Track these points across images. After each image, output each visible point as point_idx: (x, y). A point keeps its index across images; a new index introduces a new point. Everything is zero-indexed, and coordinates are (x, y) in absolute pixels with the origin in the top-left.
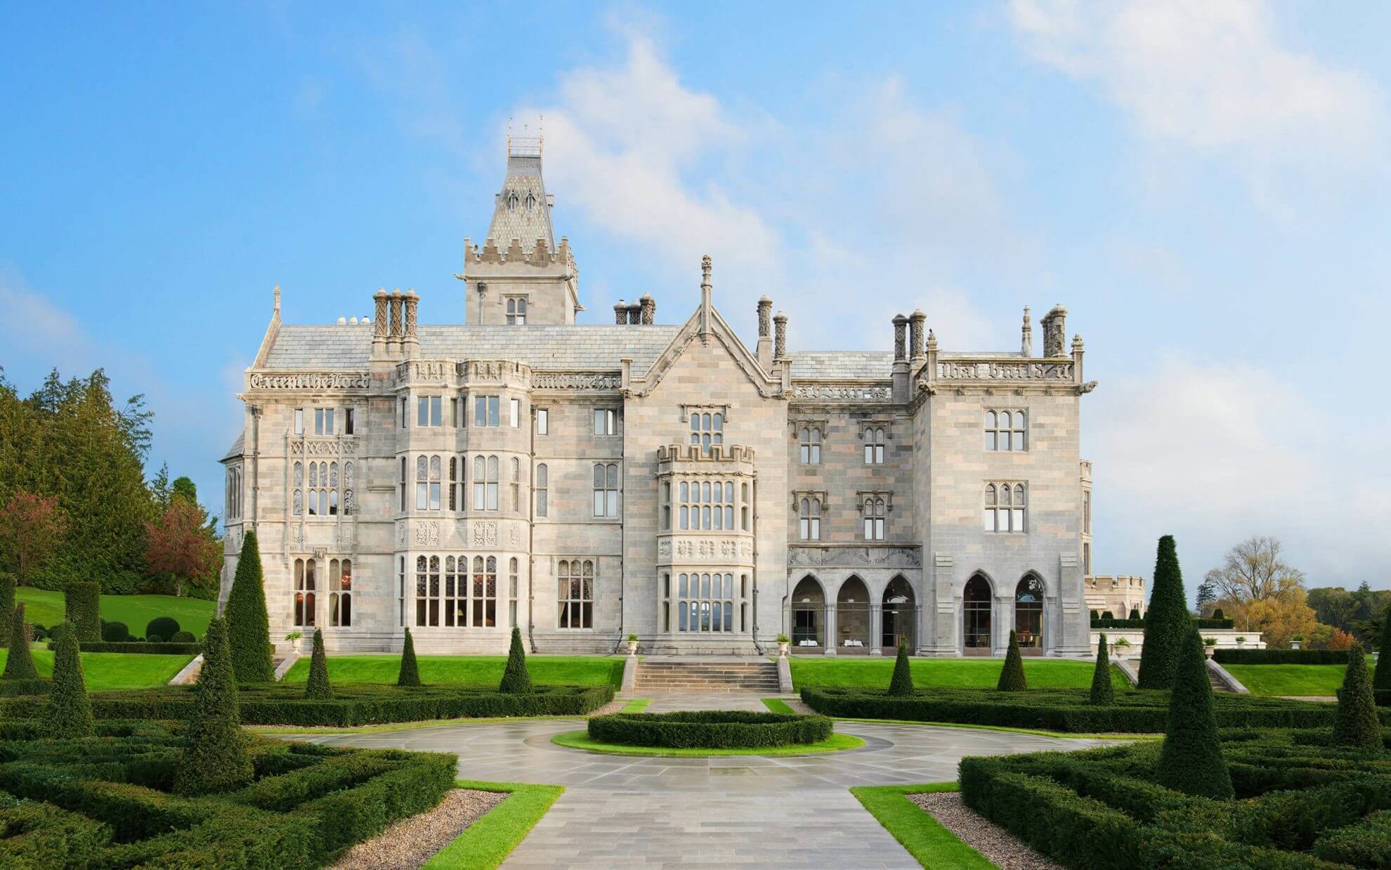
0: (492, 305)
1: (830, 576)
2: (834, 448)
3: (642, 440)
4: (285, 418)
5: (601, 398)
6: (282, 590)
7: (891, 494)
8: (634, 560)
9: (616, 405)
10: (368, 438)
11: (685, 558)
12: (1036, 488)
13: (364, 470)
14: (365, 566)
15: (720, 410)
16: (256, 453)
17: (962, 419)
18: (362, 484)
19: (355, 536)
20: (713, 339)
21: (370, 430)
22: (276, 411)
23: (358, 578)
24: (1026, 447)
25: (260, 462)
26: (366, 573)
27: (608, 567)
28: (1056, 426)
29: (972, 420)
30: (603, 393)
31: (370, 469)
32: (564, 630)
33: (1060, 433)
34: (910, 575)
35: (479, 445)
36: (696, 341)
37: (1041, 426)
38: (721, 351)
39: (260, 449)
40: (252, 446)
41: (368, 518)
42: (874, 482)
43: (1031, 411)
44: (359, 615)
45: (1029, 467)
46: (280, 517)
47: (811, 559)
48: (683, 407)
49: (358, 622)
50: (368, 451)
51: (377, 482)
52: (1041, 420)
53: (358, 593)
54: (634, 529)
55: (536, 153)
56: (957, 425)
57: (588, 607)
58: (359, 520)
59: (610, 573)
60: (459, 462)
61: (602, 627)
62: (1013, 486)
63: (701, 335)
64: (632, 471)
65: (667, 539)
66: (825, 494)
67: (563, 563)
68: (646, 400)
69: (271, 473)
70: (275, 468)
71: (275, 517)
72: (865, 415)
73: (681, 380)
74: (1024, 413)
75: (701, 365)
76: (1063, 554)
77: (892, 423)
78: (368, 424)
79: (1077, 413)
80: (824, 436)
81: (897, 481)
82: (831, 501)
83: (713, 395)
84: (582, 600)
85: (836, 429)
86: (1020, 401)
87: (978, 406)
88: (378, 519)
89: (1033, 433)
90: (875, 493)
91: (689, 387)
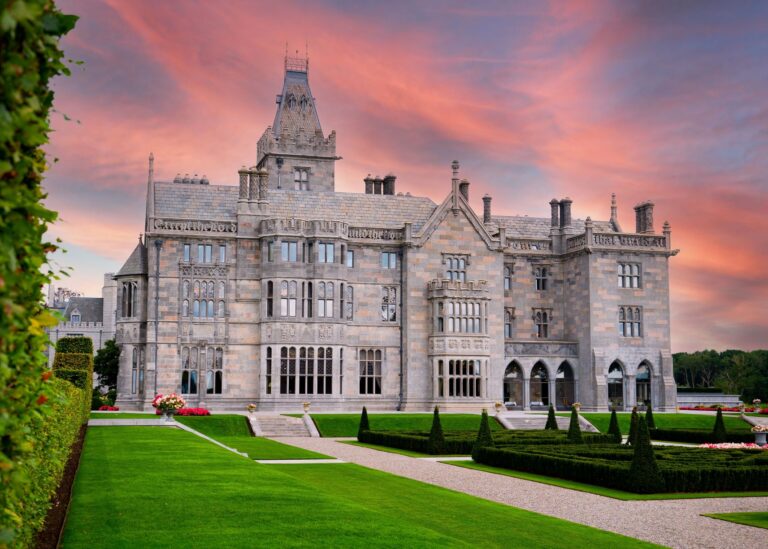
0: (286, 173)
1: (526, 362)
2: (519, 280)
3: (419, 274)
4: (178, 250)
5: (387, 246)
6: (174, 369)
7: (551, 309)
8: (414, 351)
9: (401, 251)
10: (236, 266)
11: (453, 350)
12: (647, 310)
13: (233, 287)
14: (234, 352)
15: (465, 257)
16: (158, 273)
17: (606, 269)
18: (232, 296)
19: (227, 333)
20: (460, 213)
21: (238, 261)
22: (172, 246)
23: (228, 361)
24: (640, 285)
25: (161, 280)
26: (233, 357)
27: (392, 354)
28: (656, 274)
29: (611, 269)
30: (388, 242)
31: (237, 287)
32: (363, 395)
33: (659, 278)
34: (572, 361)
35: (322, 275)
36: (451, 213)
37: (648, 274)
38: (465, 221)
39: (160, 271)
40: (155, 269)
41: (235, 320)
42: (542, 301)
43: (643, 266)
44: (229, 387)
45: (642, 298)
46: (176, 318)
47: (515, 350)
48: (442, 254)
49: (228, 391)
50: (236, 274)
51: (243, 296)
52: (648, 270)
53: (228, 371)
54: (414, 330)
55: (304, 70)
56: (604, 272)
57: (379, 380)
58: (230, 321)
59: (393, 358)
60: (306, 285)
61: (389, 393)
62: (634, 309)
63: (454, 211)
64: (413, 294)
65: (441, 338)
66: (514, 309)
67: (363, 351)
68: (421, 249)
69: (168, 287)
70: (171, 284)
71: (170, 318)
72: (536, 260)
73: (441, 237)
74: (639, 266)
75: (453, 228)
76: (662, 350)
77: (552, 266)
78: (236, 256)
79: (667, 267)
80: (513, 273)
81: (555, 301)
82: (517, 313)
83: (460, 247)
84: (374, 376)
85: (519, 268)
86: (637, 259)
87: (614, 261)
88: (243, 321)
89: (644, 278)
90: (542, 309)
91: (446, 242)
